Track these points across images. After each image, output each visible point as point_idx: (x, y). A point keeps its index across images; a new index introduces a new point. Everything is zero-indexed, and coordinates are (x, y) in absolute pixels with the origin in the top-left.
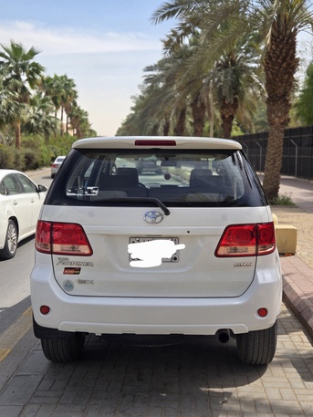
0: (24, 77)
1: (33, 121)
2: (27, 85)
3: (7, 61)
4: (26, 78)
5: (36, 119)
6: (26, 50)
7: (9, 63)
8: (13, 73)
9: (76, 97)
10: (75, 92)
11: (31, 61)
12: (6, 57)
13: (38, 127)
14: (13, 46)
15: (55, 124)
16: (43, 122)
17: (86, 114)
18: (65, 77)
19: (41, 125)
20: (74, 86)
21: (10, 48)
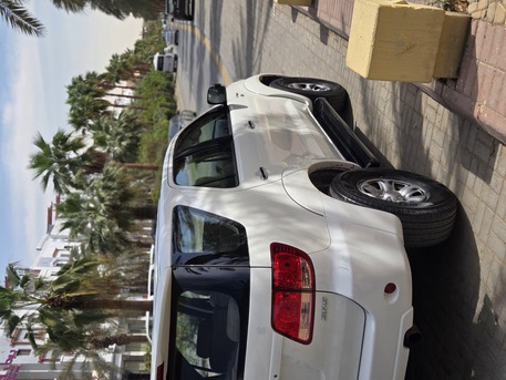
0: (72, 155)
1: (124, 143)
2: (81, 152)
3: (53, 174)
4: (72, 152)
5: (122, 140)
6: (38, 150)
7: (55, 172)
8: (67, 166)
9: (94, 75)
10: (88, 76)
11: (52, 146)
12: (48, 174)
13: (131, 138)
14: (34, 167)
15: (128, 117)
16: (126, 132)
17: (115, 57)
18: (70, 88)
19: (130, 135)
20: (80, 78)
21: (36, 170)
